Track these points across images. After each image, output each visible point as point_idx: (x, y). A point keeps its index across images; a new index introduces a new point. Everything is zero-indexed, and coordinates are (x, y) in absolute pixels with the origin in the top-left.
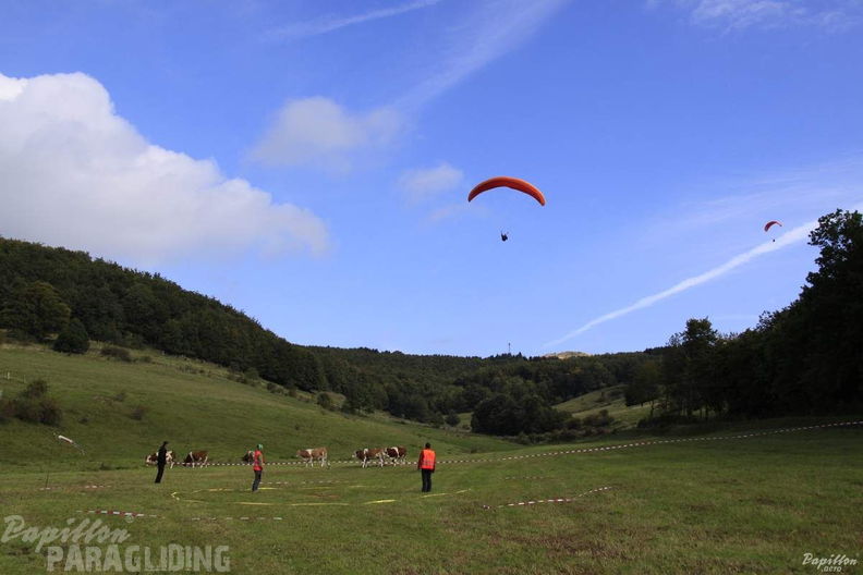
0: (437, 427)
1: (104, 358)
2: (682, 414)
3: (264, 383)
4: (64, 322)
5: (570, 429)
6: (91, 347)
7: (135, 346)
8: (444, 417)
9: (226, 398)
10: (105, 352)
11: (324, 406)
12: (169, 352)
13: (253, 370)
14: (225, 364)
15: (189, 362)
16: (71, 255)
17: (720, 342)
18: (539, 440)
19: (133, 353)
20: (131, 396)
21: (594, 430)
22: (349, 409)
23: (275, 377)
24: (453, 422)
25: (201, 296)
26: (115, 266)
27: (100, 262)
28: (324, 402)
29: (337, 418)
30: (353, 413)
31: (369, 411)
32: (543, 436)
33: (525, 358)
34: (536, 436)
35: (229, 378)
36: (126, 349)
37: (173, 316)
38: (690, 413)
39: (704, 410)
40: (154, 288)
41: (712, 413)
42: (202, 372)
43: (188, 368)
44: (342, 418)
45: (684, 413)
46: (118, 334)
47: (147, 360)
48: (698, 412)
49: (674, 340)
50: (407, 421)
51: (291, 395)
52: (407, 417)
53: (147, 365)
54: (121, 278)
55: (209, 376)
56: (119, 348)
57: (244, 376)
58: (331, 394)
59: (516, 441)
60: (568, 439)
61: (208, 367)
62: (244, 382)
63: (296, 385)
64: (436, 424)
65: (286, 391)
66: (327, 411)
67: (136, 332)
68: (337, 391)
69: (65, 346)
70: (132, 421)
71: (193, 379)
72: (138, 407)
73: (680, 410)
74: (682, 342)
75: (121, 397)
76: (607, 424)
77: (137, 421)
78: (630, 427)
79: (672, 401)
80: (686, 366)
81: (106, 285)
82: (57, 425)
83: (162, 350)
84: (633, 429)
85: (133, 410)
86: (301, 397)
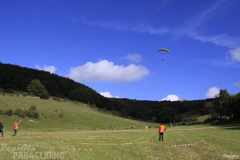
1: (54, 101)
2: (218, 117)
3: (97, 108)
4: (43, 91)
5: (184, 121)
6: (50, 97)
7: (62, 97)
8: (148, 118)
9: (86, 112)
10: (54, 99)
11: (114, 114)
12: (71, 99)
13: (94, 104)
14: (87, 103)
15: (77, 102)
17: (230, 96)
18: (175, 125)
19: (61, 99)
20: (60, 111)
21: (192, 122)
23: (100, 106)
24: (150, 120)
29: (118, 118)
30: (122, 116)
31: (127, 116)
32: (176, 123)
34: (174, 123)
35: (88, 106)
36: (59, 98)
37: (72, 89)
38: (221, 117)
39: (225, 117)
40: (67, 82)
41: (228, 118)
45: (219, 117)
46: (57, 94)
47: (65, 101)
48: (224, 117)
49: (216, 96)
52: (138, 118)
56: (57, 98)
60: (184, 124)
61: (82, 103)
62: (92, 107)
64: (146, 120)
65: (103, 110)
66: (115, 116)
67: (62, 93)
68: (118, 110)
69: (43, 97)
70: (59, 118)
71: (77, 106)
72: (61, 114)
73: (218, 116)
74: (218, 96)
75: (56, 111)
76: (195, 120)
77: (60, 118)
78: (202, 121)
79: (216, 114)
80: (220, 103)
81: (54, 81)
82: (38, 118)
83: (69, 98)
84: (204, 122)
85: (59, 115)
86: (107, 112)
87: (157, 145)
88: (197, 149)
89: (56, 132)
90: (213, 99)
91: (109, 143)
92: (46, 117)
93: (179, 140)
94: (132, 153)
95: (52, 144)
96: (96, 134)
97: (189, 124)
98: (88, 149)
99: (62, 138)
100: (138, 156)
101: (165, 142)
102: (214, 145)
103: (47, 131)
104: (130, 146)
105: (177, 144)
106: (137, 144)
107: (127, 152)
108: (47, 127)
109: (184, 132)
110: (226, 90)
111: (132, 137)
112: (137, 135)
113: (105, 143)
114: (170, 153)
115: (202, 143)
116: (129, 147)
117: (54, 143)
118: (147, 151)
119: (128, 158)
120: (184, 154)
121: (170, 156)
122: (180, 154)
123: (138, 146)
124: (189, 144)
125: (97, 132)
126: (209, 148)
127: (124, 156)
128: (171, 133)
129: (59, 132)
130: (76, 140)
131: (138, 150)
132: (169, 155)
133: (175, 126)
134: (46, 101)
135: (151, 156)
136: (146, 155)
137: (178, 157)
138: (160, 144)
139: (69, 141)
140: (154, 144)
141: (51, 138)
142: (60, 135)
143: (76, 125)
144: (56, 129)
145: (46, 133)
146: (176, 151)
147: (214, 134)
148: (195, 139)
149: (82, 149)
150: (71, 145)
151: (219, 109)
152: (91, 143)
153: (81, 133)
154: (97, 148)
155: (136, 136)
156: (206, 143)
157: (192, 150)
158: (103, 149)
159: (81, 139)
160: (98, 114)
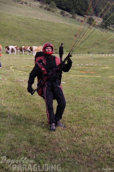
3: (59, 11)
11: (91, 24)
13: (53, 3)
22: (104, 26)
23: (65, 7)
28: (90, 22)
35: (41, 7)
44: (100, 31)
51: (73, 17)
55: (30, 6)
57: (48, 6)
58: (94, 17)
62: (49, 10)
63: (76, 12)
65: (71, 15)
71: (21, 7)
86: (79, 19)
160: (62, 24)
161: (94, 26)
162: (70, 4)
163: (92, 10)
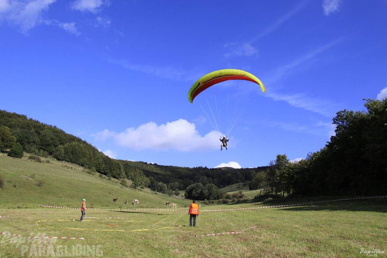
0: (170, 196)
1: (30, 160)
3: (98, 174)
4: (13, 144)
5: (226, 198)
6: (24, 155)
7: (43, 156)
8: (174, 192)
9: (80, 179)
10: (30, 158)
11: (123, 185)
12: (58, 159)
13: (94, 168)
14: (82, 165)
15: (66, 164)
16: (19, 116)
17: (291, 164)
18: (213, 203)
19: (43, 159)
20: (38, 176)
23: (103, 172)
24: (177, 194)
25: (73, 136)
26: (37, 122)
27: (31, 119)
29: (128, 190)
30: (135, 188)
31: (142, 188)
32: (214, 201)
33: (208, 169)
34: (211, 201)
35: (83, 171)
36: (40, 157)
37: (61, 144)
38: (276, 193)
39: (282, 193)
40: (54, 132)
41: (286, 195)
42: (71, 168)
43: (65, 166)
44: (130, 190)
45: (274, 193)
46: (37, 151)
47: (48, 162)
48: (280, 193)
49: (271, 163)
50: (158, 193)
51: (109, 179)
52: (158, 191)
53: (48, 164)
54: (40, 127)
55: (74, 170)
56: (36, 156)
57: (89, 171)
58: (126, 180)
59: (203, 203)
60: (225, 203)
61: (74, 166)
62: (90, 173)
63: (112, 176)
64: (170, 195)
65: (107, 178)
66: (124, 187)
67: (45, 150)
68: (129, 179)
69: (13, 154)
70: (36, 187)
72: (40, 181)
73: (272, 192)
74: (275, 164)
75: (33, 176)
76: (241, 197)
77: (38, 187)
78: (251, 199)
79: (269, 188)
80: (276, 174)
81: (33, 129)
82: (2, 187)
83: (55, 158)
84: (253, 200)
85: (38, 183)
86: (114, 181)
87: (186, 232)
88: (245, 240)
89: (28, 210)
90: (267, 167)
91: (113, 227)
92: (15, 186)
93: (218, 225)
94: (147, 245)
95: (19, 229)
96: (94, 213)
97: (232, 202)
98: (77, 237)
99: (39, 220)
100: (157, 249)
101: (199, 229)
102: (269, 233)
103: (15, 208)
104: (145, 234)
105: (216, 232)
106: (156, 231)
107: (139, 244)
108: (16, 201)
109: (224, 214)
110: (285, 155)
111: (149, 220)
112: (156, 217)
113: (106, 229)
114: (206, 246)
115: (252, 230)
116: (144, 236)
117: (23, 227)
118: (171, 242)
119: (141, 253)
120: (226, 246)
121: (206, 251)
122: (221, 248)
123: (157, 233)
124: (233, 232)
125: (95, 210)
126: (262, 238)
127: (135, 250)
128: (207, 214)
129: (34, 209)
130: (61, 222)
131: (156, 240)
132: (204, 248)
133: (212, 205)
134: (17, 160)
135: (177, 250)
136: (169, 249)
137: (218, 252)
138: (190, 231)
139: (48, 224)
140: (182, 231)
141: (19, 218)
142: (34, 214)
143: (63, 199)
144: (30, 205)
145: (11, 210)
146: (214, 242)
147: (268, 217)
148: (241, 224)
149: (68, 238)
150: (50, 231)
151: (275, 181)
152: (83, 228)
153: (69, 212)
154: (93, 236)
155: (155, 219)
156: (258, 231)
157: (238, 241)
158: (103, 238)
159: (67, 222)
160: (99, 184)
161: (127, 186)
162: (107, 170)
163: (124, 174)
